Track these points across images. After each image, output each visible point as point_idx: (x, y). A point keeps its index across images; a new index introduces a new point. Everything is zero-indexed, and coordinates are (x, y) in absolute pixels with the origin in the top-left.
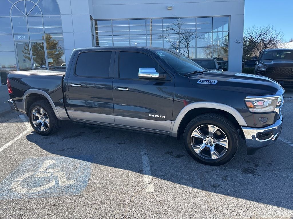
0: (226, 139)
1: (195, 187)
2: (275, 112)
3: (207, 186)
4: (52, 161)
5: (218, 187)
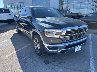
1: (19, 60)
2: (59, 38)
3: (23, 61)
4: (7, 41)
5: (25, 63)
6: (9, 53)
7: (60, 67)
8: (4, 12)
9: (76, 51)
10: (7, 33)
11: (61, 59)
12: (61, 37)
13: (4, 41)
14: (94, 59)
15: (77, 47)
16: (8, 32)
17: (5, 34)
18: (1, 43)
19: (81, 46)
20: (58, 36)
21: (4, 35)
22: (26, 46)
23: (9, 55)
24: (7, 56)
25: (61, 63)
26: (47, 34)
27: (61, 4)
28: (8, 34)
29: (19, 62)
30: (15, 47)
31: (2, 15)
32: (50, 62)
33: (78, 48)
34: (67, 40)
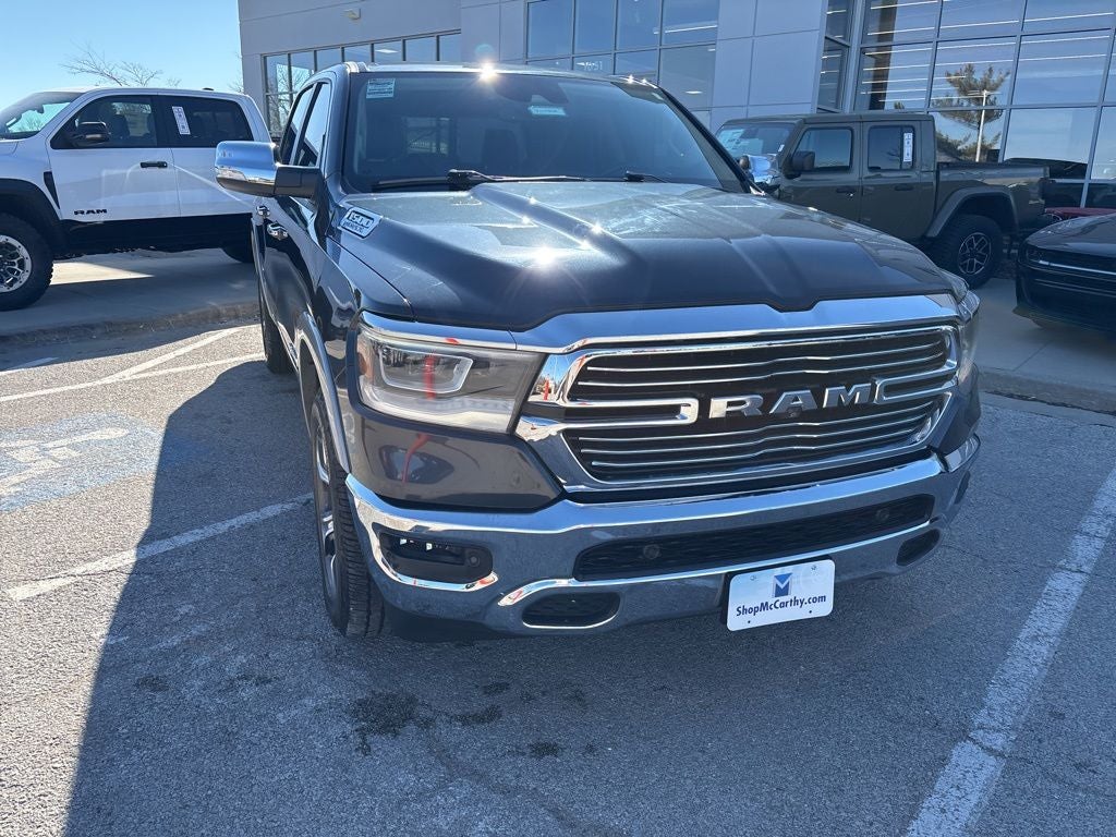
1: (108, 651)
2: (510, 437)
3: (142, 669)
4: (121, 432)
5: (147, 692)
6: (63, 564)
8: (184, 128)
9: (735, 623)
10: (171, 356)
11: (578, 697)
12: (524, 422)
13: (97, 435)
14: (1013, 763)
15: (768, 580)
16: (189, 348)
17: (149, 364)
18: (55, 453)
19: (829, 565)
20: (495, 409)
21: (134, 370)
22: (271, 510)
23: (46, 586)
24: (21, 592)
25: (544, 750)
26: (378, 382)
27: (863, 51)
28: (176, 362)
29: (103, 672)
31: (162, 165)
33: (780, 592)
34: (601, 473)
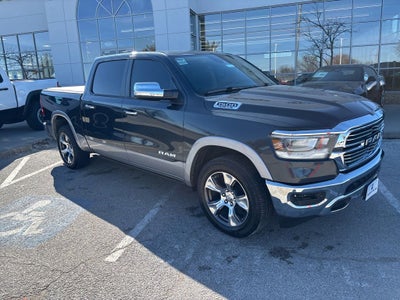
0: (246, 197)
1: (174, 265)
2: (327, 159)
3: (194, 266)
4: (47, 202)
5: (206, 271)
6: (110, 247)
7: (337, 259)
12: (334, 156)
16: (20, 167)
17: (12, 176)
20: (322, 152)
21: (9, 179)
22: (153, 212)
23: (117, 255)
24: (111, 259)
25: (330, 248)
26: (284, 150)
30: (110, 222)
32: (294, 252)
34: (348, 165)
